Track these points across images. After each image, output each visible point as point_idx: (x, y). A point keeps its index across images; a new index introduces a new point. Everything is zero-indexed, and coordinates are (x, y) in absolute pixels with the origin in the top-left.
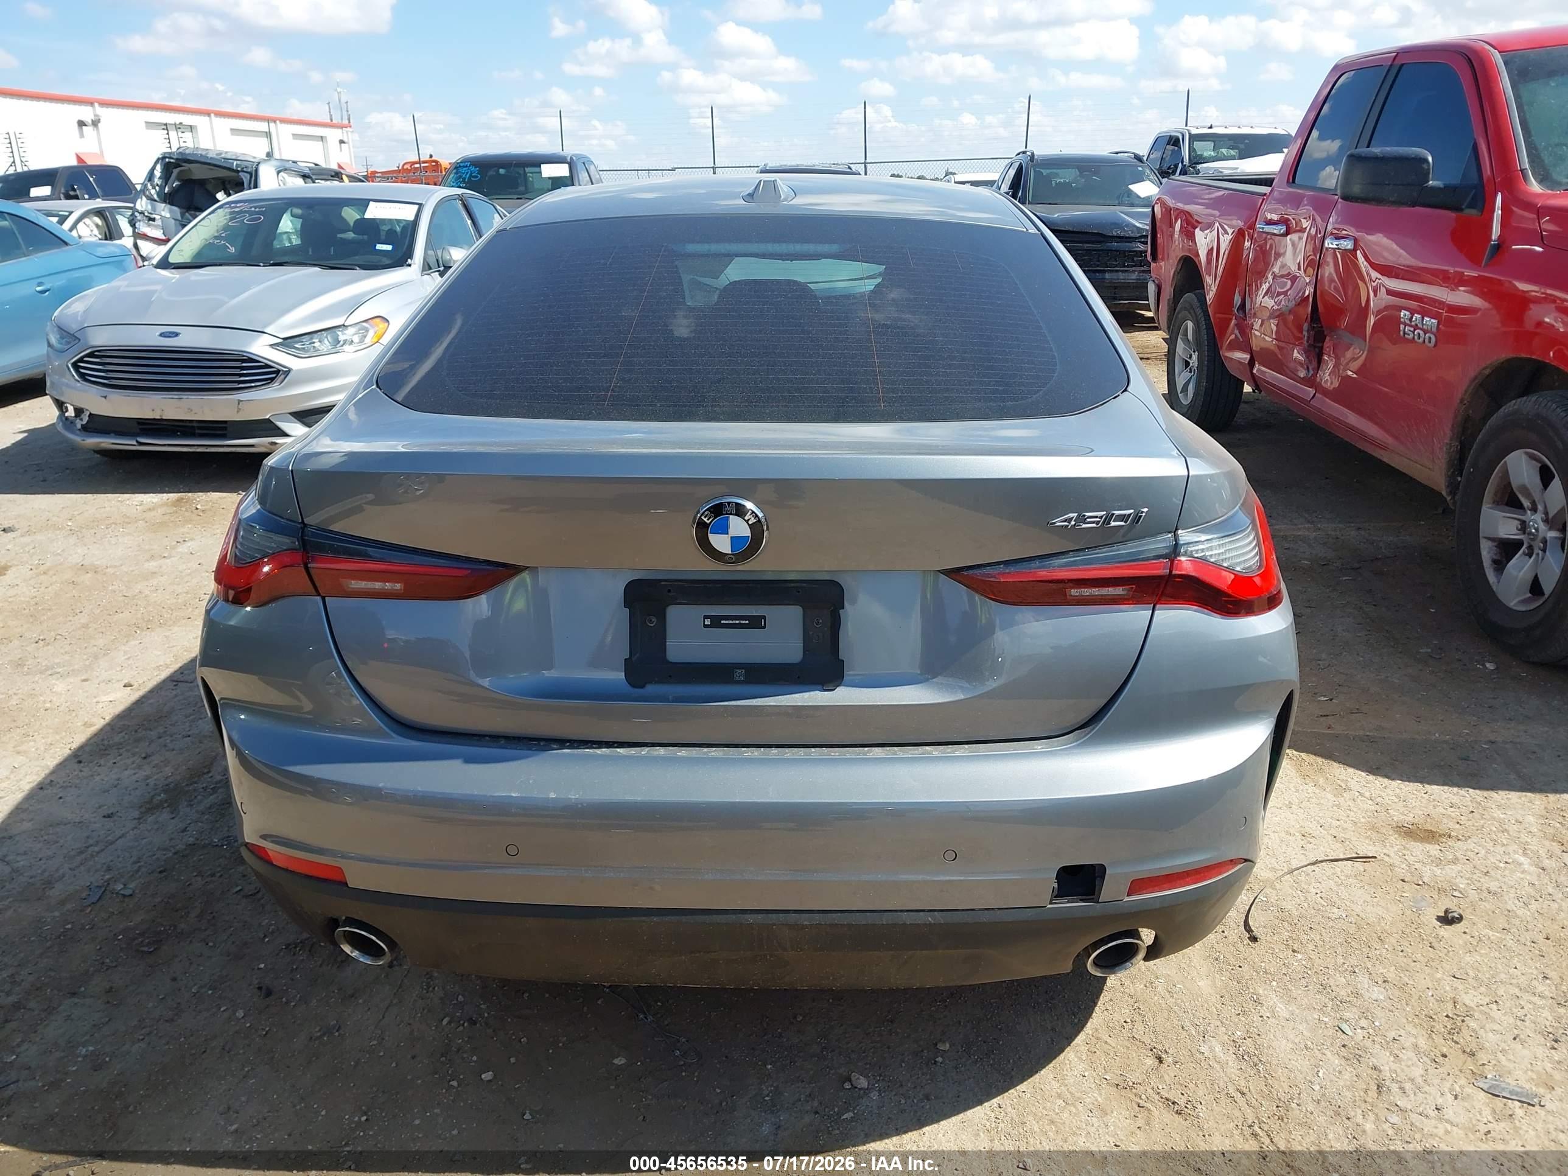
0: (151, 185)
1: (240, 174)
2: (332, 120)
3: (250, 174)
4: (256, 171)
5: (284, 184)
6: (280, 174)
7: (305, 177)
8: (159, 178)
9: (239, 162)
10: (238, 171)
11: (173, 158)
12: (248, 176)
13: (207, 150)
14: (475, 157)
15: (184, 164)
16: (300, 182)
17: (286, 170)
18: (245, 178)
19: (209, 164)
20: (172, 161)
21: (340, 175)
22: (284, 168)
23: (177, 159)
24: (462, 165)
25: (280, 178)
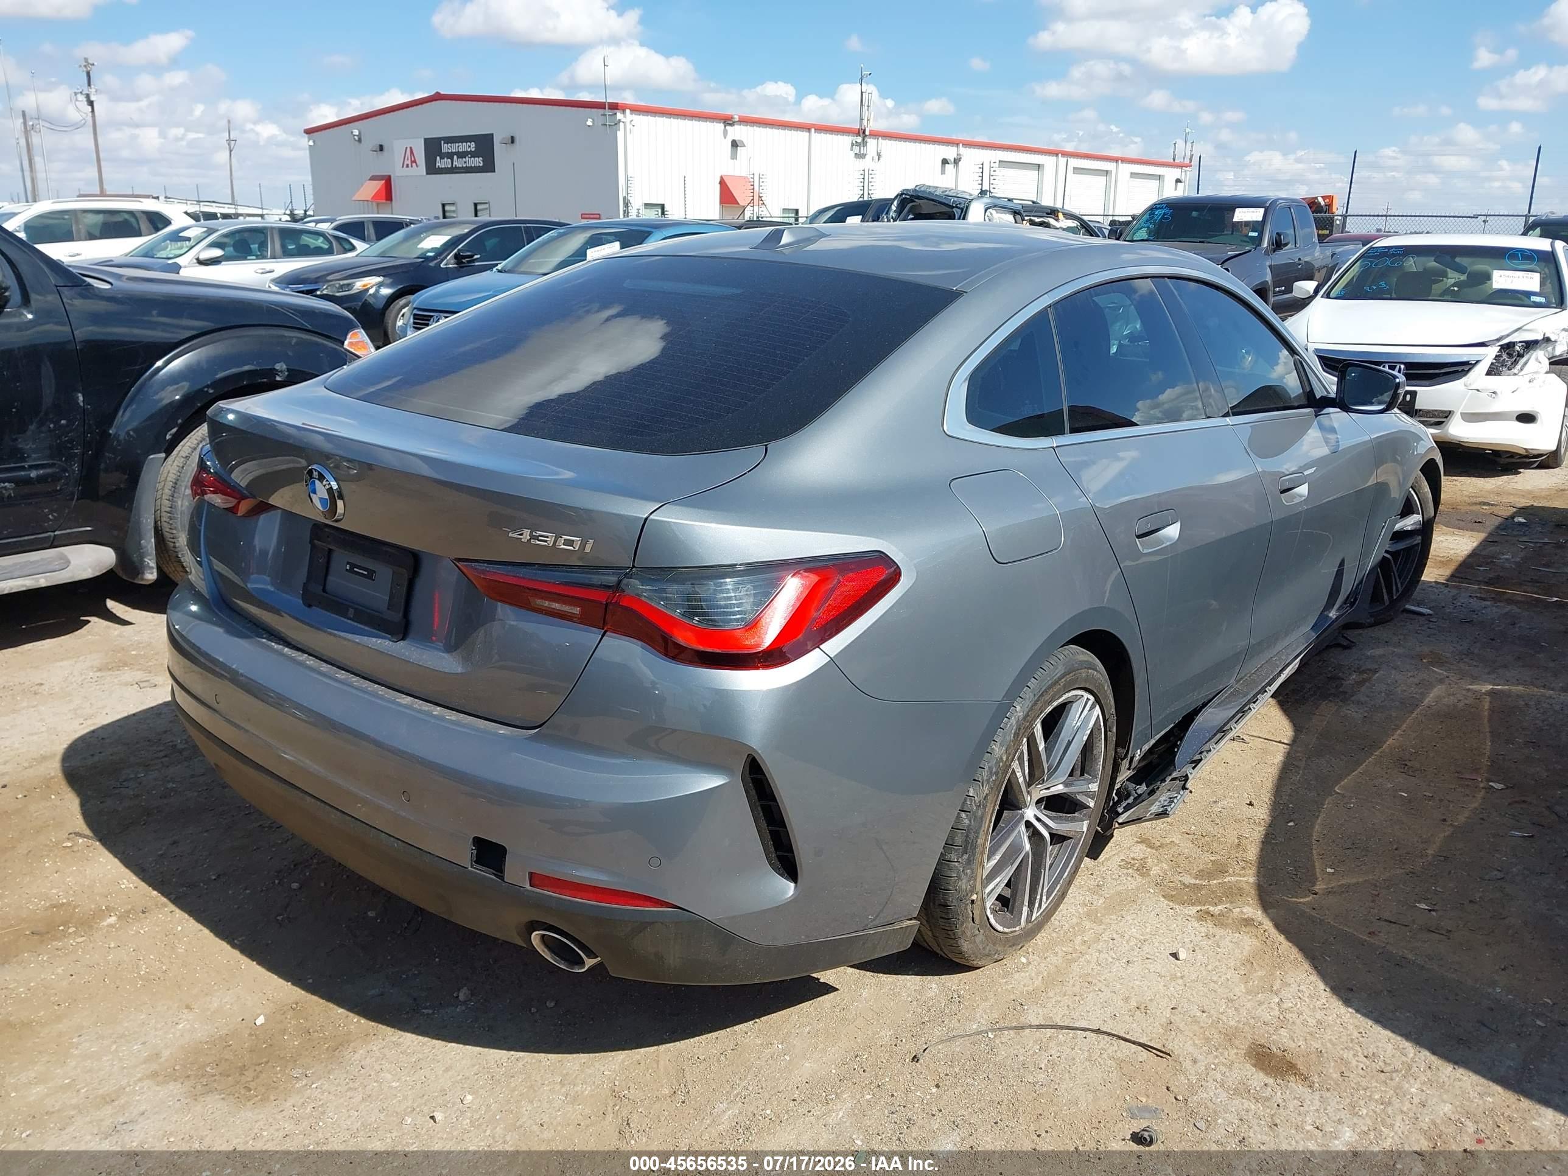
0: (887, 217)
1: (954, 210)
2: (1174, 160)
3: (962, 209)
4: (967, 207)
5: (990, 220)
6: (988, 211)
7: (1016, 213)
8: (895, 211)
9: (956, 199)
10: (954, 207)
11: (908, 195)
12: (960, 211)
13: (937, 187)
14: (1174, 199)
15: (916, 200)
16: (1010, 218)
17: (995, 206)
18: (957, 212)
19: (933, 200)
20: (908, 197)
21: (1056, 212)
22: (997, 205)
23: (912, 196)
24: (1158, 206)
25: (988, 213)
